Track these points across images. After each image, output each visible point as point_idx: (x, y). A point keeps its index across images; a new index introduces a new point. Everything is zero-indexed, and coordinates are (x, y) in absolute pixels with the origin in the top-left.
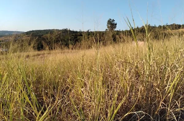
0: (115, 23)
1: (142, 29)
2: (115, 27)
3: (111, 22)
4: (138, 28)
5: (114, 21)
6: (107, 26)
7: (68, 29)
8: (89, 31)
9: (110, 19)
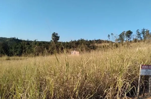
0: (58, 36)
1: (78, 42)
2: (58, 39)
3: (55, 35)
4: (75, 41)
5: (58, 34)
6: (52, 38)
7: (16, 38)
8: (36, 41)
9: (55, 33)
